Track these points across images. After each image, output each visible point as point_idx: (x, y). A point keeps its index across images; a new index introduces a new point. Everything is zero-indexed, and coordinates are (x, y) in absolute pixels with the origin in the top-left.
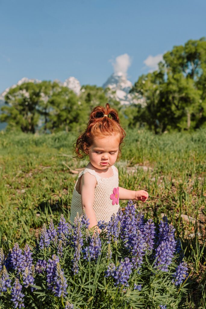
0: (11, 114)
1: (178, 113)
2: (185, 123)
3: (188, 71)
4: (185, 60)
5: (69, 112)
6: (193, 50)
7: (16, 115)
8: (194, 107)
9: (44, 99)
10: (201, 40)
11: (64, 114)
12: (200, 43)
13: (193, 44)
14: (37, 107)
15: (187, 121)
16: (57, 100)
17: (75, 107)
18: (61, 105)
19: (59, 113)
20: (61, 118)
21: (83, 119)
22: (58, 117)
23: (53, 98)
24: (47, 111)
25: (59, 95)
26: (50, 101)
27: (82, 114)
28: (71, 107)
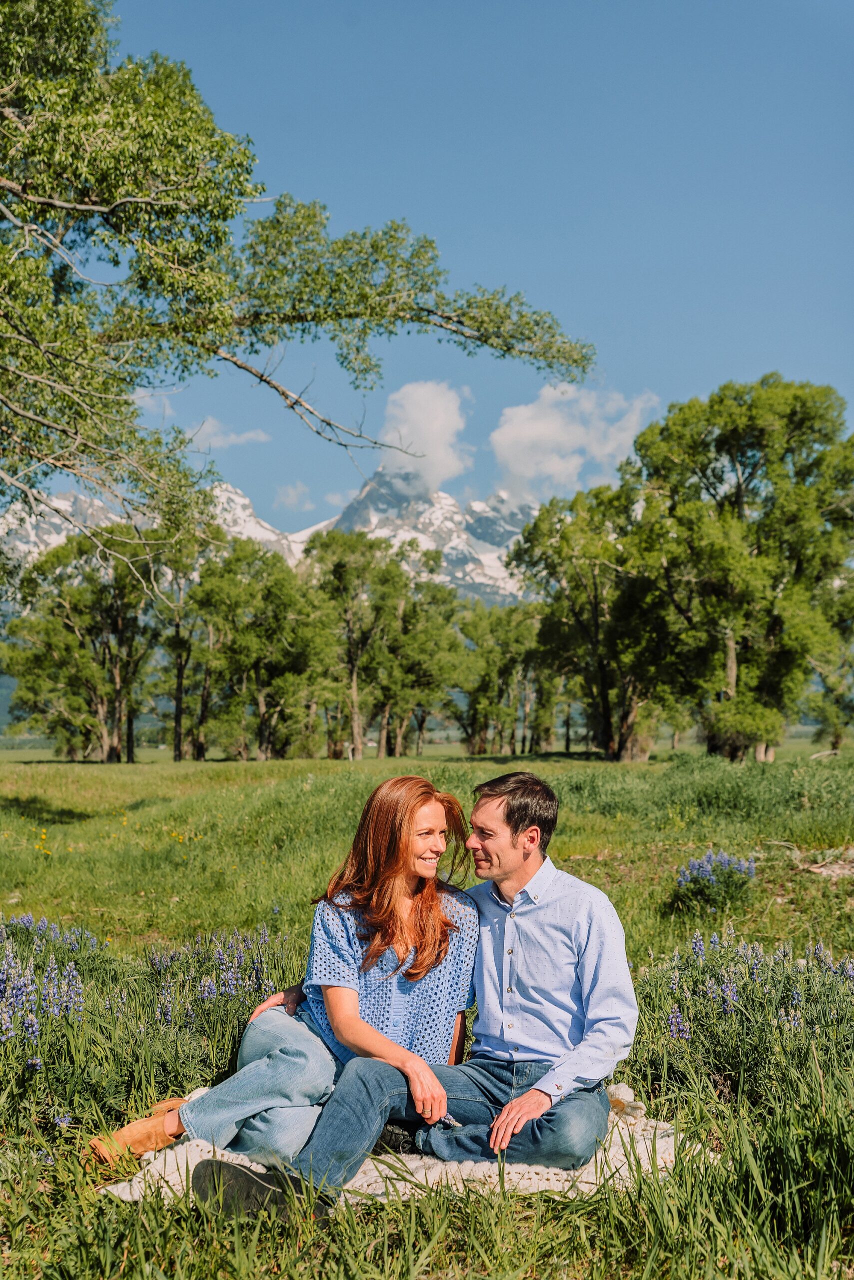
0: (49, 647)
1: (692, 639)
2: (719, 673)
3: (724, 489)
4: (712, 455)
5: (271, 633)
6: (742, 422)
8: (748, 616)
9: (169, 588)
10: (764, 382)
12: (763, 393)
13: (738, 398)
14: (143, 620)
15: (724, 666)
16: (221, 589)
17: (291, 616)
18: (239, 611)
19: (234, 642)
20: (243, 657)
21: (321, 661)
22: (229, 654)
23: (207, 586)
24: (184, 633)
25: (229, 572)
26: (200, 595)
27: (318, 640)
28: (276, 618)
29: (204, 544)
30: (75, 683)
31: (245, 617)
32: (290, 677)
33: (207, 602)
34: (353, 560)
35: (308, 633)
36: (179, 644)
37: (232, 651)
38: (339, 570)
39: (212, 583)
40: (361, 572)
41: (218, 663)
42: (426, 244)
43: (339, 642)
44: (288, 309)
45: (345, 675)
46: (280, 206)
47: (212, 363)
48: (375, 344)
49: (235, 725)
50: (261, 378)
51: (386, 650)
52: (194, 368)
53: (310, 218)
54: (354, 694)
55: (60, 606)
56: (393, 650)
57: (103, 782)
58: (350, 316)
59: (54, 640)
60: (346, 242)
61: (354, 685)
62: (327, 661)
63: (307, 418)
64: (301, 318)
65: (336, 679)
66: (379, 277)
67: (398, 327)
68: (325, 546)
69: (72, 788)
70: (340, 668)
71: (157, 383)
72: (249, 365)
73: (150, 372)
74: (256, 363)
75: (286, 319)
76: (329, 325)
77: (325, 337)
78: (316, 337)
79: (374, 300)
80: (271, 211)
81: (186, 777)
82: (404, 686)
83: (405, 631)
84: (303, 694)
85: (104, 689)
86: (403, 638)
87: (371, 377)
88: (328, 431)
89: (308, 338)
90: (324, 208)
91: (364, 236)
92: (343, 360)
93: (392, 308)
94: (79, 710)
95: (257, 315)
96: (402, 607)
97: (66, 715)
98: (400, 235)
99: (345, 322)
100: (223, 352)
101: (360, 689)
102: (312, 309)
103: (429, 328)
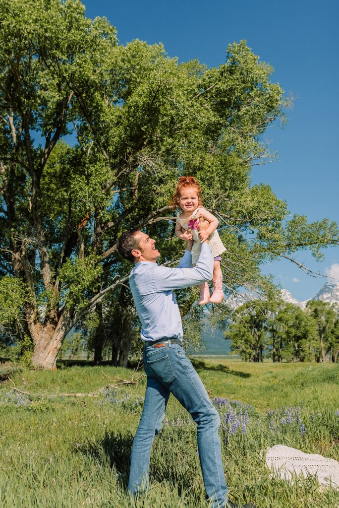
0: (240, 331)
5: (298, 328)
7: (245, 332)
9: (270, 316)
11: (293, 330)
14: (264, 325)
16: (284, 317)
17: (303, 323)
18: (289, 322)
19: (288, 330)
20: (290, 334)
21: (312, 335)
22: (287, 334)
23: (280, 316)
24: (275, 328)
25: (286, 312)
26: (278, 317)
27: (311, 330)
28: (299, 324)
29: (279, 304)
30: (246, 341)
31: (291, 323)
32: (304, 340)
33: (280, 320)
34: (319, 308)
35: (308, 328)
36: (273, 331)
37: (288, 333)
38: (316, 311)
39: (281, 315)
40: (322, 311)
41: (284, 336)
42: (333, 224)
43: (317, 330)
44: (298, 242)
45: (319, 339)
46: (295, 217)
47: (279, 257)
48: (322, 250)
49: (289, 353)
50: (292, 261)
51: (330, 333)
52: (274, 259)
53: (303, 219)
54: (322, 345)
55: (242, 321)
56: (332, 332)
57: (254, 367)
58: (314, 243)
59: (241, 330)
60: (312, 224)
61: (322, 342)
62: (314, 335)
63: (304, 270)
64: (301, 245)
65: (317, 341)
66: (322, 233)
67: (328, 245)
68: (312, 305)
69: (247, 368)
70: (317, 338)
71: (265, 263)
72: (288, 257)
73: (263, 260)
74: (290, 257)
75: (297, 245)
76: (309, 246)
77: (308, 249)
78: (306, 249)
79: (321, 239)
80: (293, 218)
81: (276, 366)
82: (336, 342)
83: (335, 327)
84: (308, 344)
85: (254, 342)
86: (335, 329)
87: (321, 259)
88: (310, 274)
89: (304, 249)
90: (306, 217)
91: (317, 223)
92: (314, 254)
93: (326, 241)
94: (248, 348)
95: (290, 244)
96: (334, 321)
97: (245, 350)
98: (327, 222)
99: (313, 245)
100: (281, 254)
101: (323, 343)
102: (304, 242)
103: (336, 245)
